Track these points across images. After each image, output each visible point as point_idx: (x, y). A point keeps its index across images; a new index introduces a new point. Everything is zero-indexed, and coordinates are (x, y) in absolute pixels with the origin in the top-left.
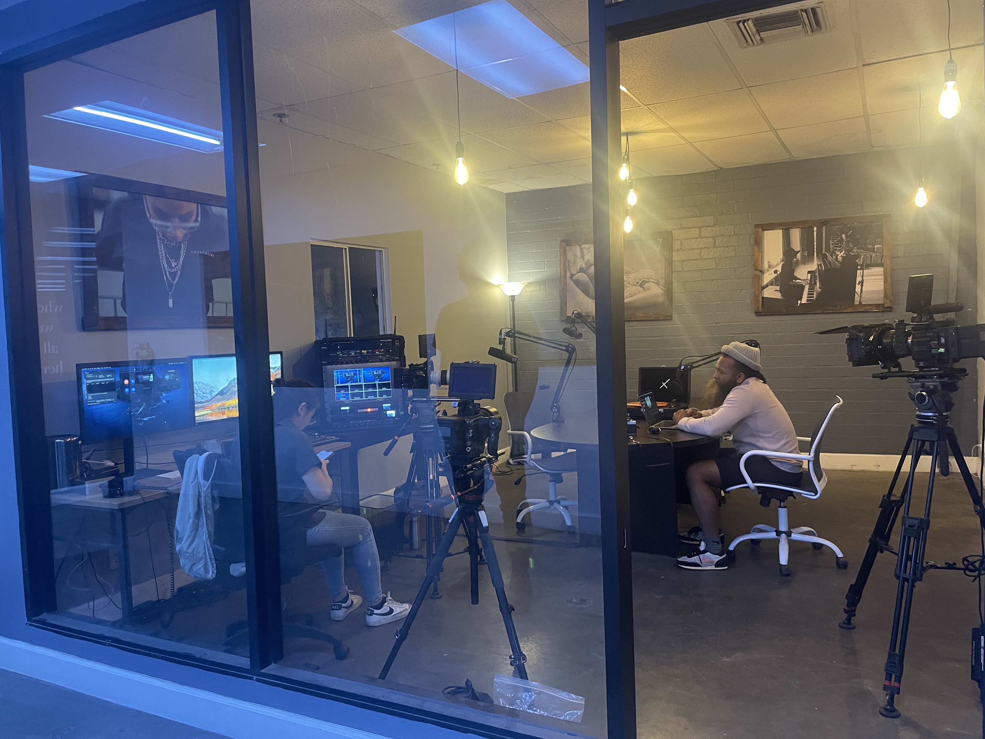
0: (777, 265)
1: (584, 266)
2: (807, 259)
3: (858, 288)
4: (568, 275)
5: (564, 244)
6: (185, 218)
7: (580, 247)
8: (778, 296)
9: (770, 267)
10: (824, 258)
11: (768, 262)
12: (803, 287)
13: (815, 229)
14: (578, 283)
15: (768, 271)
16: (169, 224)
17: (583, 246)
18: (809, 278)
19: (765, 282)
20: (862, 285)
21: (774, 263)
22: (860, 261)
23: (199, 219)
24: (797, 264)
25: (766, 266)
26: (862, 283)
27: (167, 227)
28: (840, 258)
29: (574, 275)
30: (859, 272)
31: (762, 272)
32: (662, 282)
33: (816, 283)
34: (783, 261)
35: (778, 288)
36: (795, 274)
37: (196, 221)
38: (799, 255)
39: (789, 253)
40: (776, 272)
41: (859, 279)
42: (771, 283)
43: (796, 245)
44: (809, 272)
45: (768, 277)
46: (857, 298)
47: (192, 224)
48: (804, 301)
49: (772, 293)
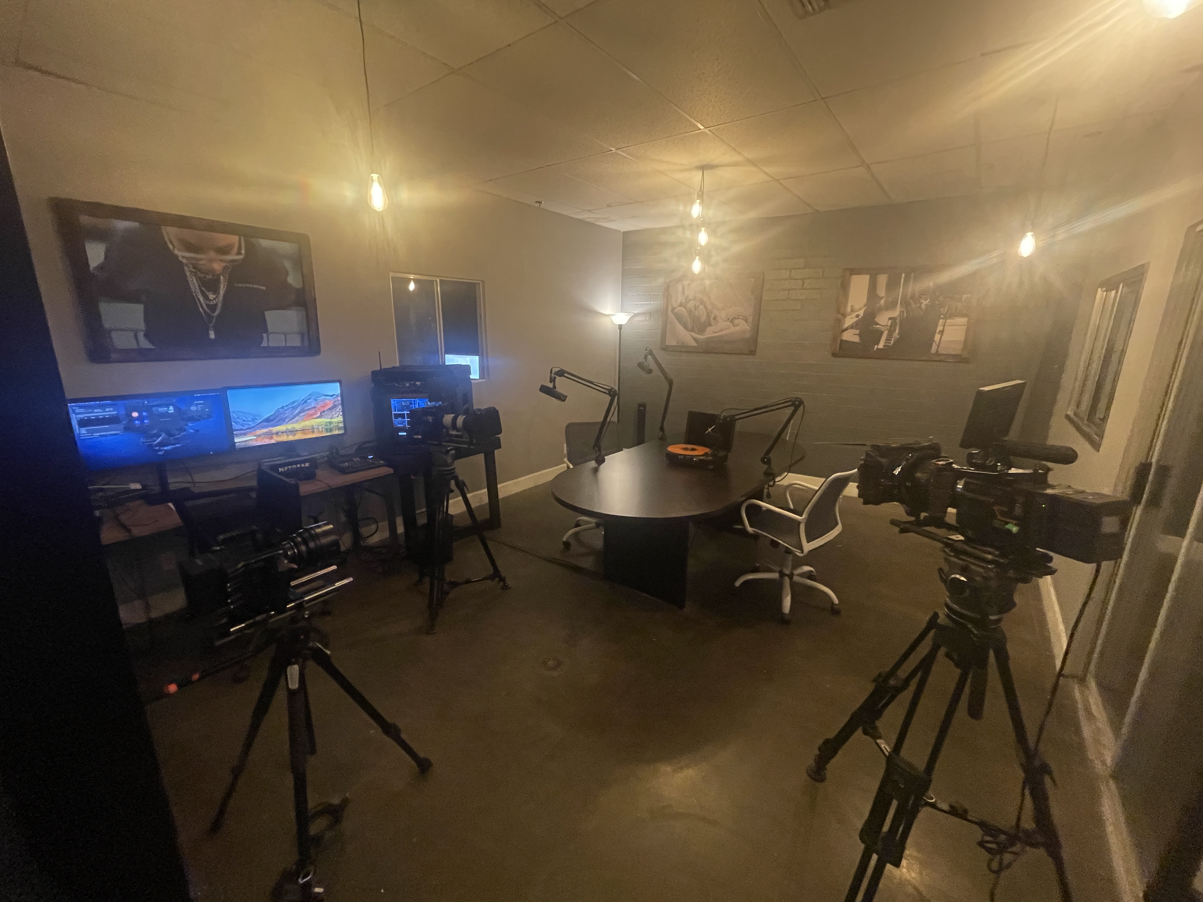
0: (860, 309)
1: (684, 301)
4: (670, 309)
6: (223, 251)
9: (853, 311)
10: (906, 304)
11: (852, 306)
12: (882, 333)
13: (903, 275)
14: (677, 315)
15: (850, 315)
16: (201, 256)
18: (889, 324)
19: (846, 326)
21: (857, 307)
22: (943, 310)
23: (243, 252)
24: (880, 310)
25: (849, 309)
27: (199, 259)
28: (923, 306)
30: (941, 321)
31: (844, 316)
32: (750, 319)
34: (866, 305)
35: (857, 332)
36: (876, 320)
37: (239, 254)
38: (883, 302)
39: (873, 298)
40: (857, 316)
41: (940, 328)
42: (852, 327)
44: (890, 319)
45: (849, 321)
46: (934, 346)
47: (234, 257)
48: (881, 346)
49: (850, 336)
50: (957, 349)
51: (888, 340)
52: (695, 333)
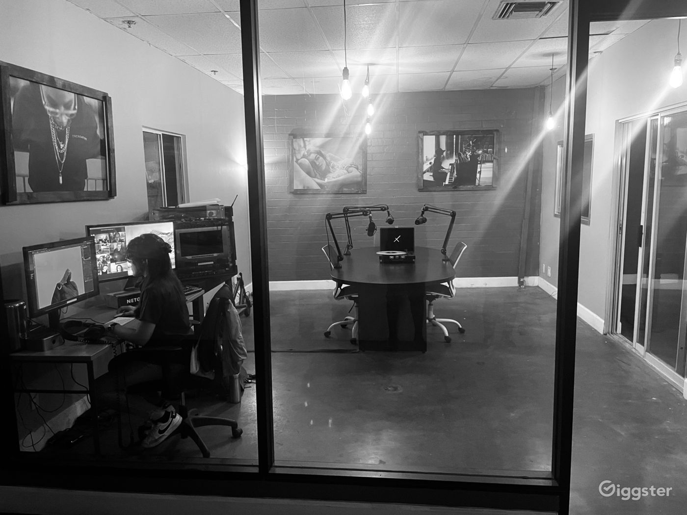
0: (432, 159)
2: (449, 156)
3: (478, 175)
4: (295, 159)
5: (292, 137)
6: (67, 106)
7: (303, 140)
8: (432, 179)
9: (427, 160)
10: (458, 155)
11: (426, 157)
12: (446, 174)
13: (455, 136)
14: (301, 165)
15: (426, 162)
16: (58, 111)
17: (305, 139)
18: (450, 168)
19: (424, 170)
20: (480, 174)
21: (430, 157)
22: (479, 159)
23: (76, 107)
24: (443, 158)
25: (425, 159)
26: (480, 172)
27: (57, 114)
28: (468, 156)
29: (299, 160)
30: (479, 165)
31: (423, 163)
32: (360, 168)
33: (454, 172)
34: (435, 156)
35: (432, 174)
36: (442, 165)
37: (74, 109)
38: (445, 153)
39: (439, 151)
40: (430, 163)
41: (479, 170)
42: (428, 171)
43: (443, 147)
44: (450, 164)
45: (426, 166)
46: (477, 182)
47: (72, 112)
48: (447, 183)
49: (428, 177)
50: (489, 182)
51: (451, 178)
52: (318, 178)
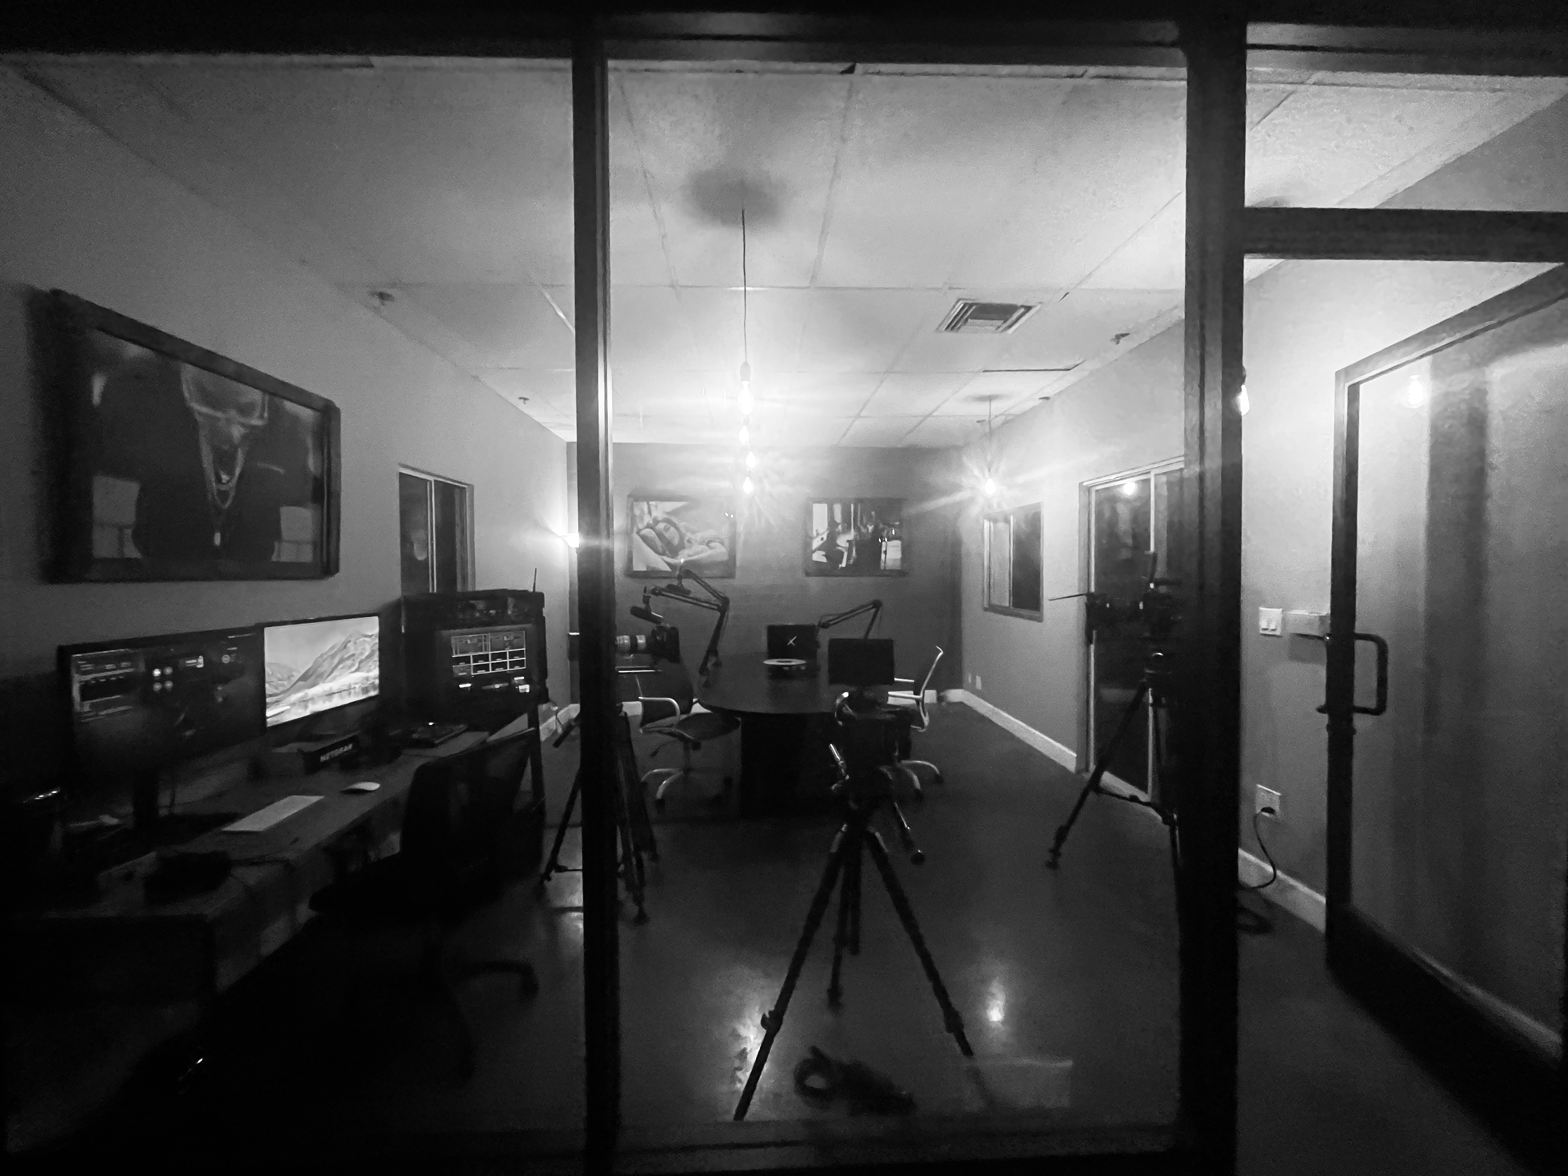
0: (823, 533)
1: (651, 522)
2: (846, 530)
3: (883, 556)
4: (635, 530)
5: (632, 499)
6: (245, 410)
7: (648, 504)
8: (824, 560)
9: (818, 534)
10: (857, 528)
11: (817, 530)
12: (842, 553)
13: (852, 505)
14: (644, 539)
16: (219, 414)
17: (651, 503)
20: (886, 554)
21: (821, 531)
22: (884, 535)
23: (266, 415)
24: (839, 533)
25: (815, 534)
26: (885, 552)
27: (219, 419)
28: (870, 531)
29: (642, 530)
30: (883, 543)
31: (812, 538)
32: (727, 543)
34: (828, 530)
35: (824, 553)
36: (837, 542)
37: (261, 417)
38: (840, 527)
39: (832, 523)
40: (822, 539)
41: (883, 549)
42: (818, 549)
43: (838, 518)
44: (848, 541)
45: (816, 543)
46: (882, 565)
47: (256, 422)
48: (844, 565)
49: (819, 557)
50: (897, 566)
51: (848, 559)
52: (668, 557)
